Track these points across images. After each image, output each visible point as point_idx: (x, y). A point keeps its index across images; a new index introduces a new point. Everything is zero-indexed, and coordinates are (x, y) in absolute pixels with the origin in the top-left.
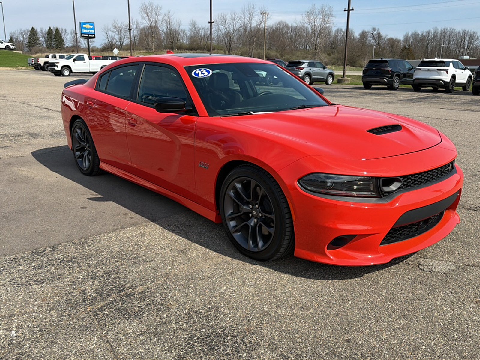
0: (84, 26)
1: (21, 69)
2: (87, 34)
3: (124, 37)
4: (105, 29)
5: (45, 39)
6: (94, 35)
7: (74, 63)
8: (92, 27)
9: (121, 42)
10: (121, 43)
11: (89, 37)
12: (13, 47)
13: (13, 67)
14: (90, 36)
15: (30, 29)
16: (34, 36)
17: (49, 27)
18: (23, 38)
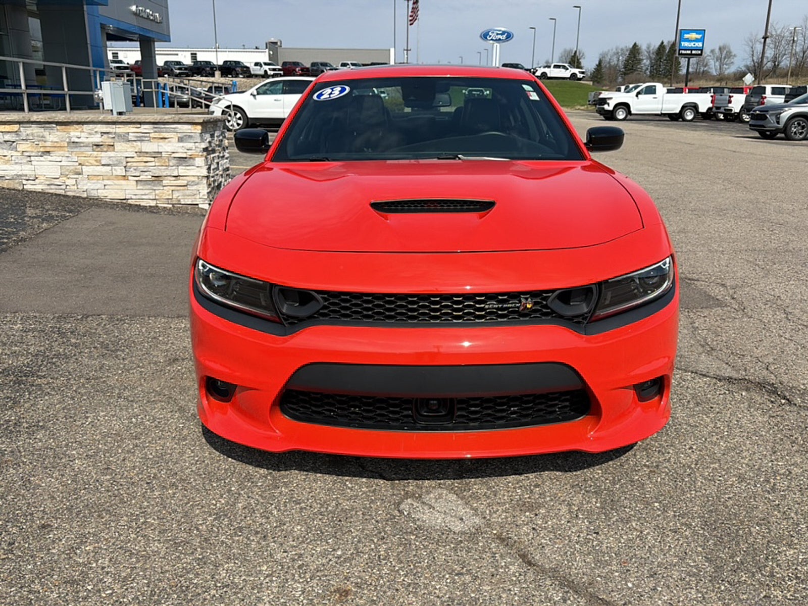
0: (686, 36)
1: (579, 109)
2: (689, 50)
3: (783, 52)
4: (751, 41)
5: (651, 61)
6: (702, 50)
7: (636, 98)
8: (699, 36)
9: (777, 63)
10: (775, 65)
11: (691, 54)
12: (582, 76)
13: (569, 106)
14: (694, 52)
15: (631, 46)
16: (634, 57)
17: (661, 42)
18: (618, 60)
